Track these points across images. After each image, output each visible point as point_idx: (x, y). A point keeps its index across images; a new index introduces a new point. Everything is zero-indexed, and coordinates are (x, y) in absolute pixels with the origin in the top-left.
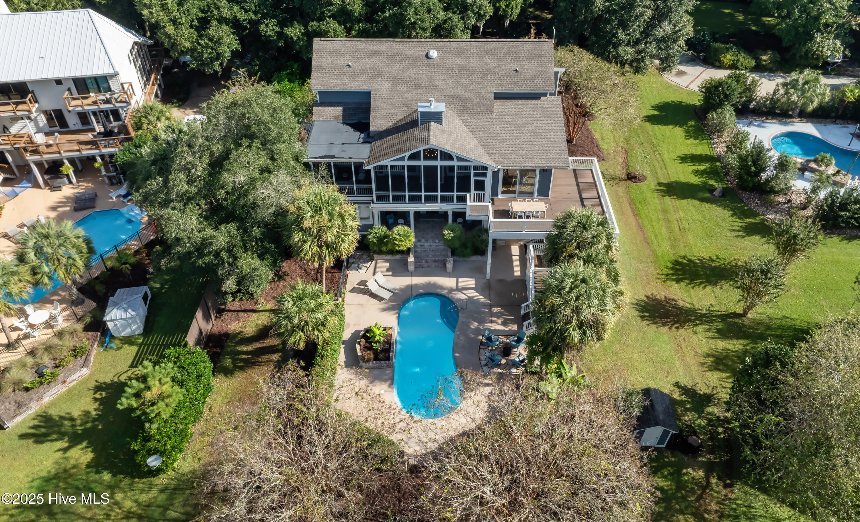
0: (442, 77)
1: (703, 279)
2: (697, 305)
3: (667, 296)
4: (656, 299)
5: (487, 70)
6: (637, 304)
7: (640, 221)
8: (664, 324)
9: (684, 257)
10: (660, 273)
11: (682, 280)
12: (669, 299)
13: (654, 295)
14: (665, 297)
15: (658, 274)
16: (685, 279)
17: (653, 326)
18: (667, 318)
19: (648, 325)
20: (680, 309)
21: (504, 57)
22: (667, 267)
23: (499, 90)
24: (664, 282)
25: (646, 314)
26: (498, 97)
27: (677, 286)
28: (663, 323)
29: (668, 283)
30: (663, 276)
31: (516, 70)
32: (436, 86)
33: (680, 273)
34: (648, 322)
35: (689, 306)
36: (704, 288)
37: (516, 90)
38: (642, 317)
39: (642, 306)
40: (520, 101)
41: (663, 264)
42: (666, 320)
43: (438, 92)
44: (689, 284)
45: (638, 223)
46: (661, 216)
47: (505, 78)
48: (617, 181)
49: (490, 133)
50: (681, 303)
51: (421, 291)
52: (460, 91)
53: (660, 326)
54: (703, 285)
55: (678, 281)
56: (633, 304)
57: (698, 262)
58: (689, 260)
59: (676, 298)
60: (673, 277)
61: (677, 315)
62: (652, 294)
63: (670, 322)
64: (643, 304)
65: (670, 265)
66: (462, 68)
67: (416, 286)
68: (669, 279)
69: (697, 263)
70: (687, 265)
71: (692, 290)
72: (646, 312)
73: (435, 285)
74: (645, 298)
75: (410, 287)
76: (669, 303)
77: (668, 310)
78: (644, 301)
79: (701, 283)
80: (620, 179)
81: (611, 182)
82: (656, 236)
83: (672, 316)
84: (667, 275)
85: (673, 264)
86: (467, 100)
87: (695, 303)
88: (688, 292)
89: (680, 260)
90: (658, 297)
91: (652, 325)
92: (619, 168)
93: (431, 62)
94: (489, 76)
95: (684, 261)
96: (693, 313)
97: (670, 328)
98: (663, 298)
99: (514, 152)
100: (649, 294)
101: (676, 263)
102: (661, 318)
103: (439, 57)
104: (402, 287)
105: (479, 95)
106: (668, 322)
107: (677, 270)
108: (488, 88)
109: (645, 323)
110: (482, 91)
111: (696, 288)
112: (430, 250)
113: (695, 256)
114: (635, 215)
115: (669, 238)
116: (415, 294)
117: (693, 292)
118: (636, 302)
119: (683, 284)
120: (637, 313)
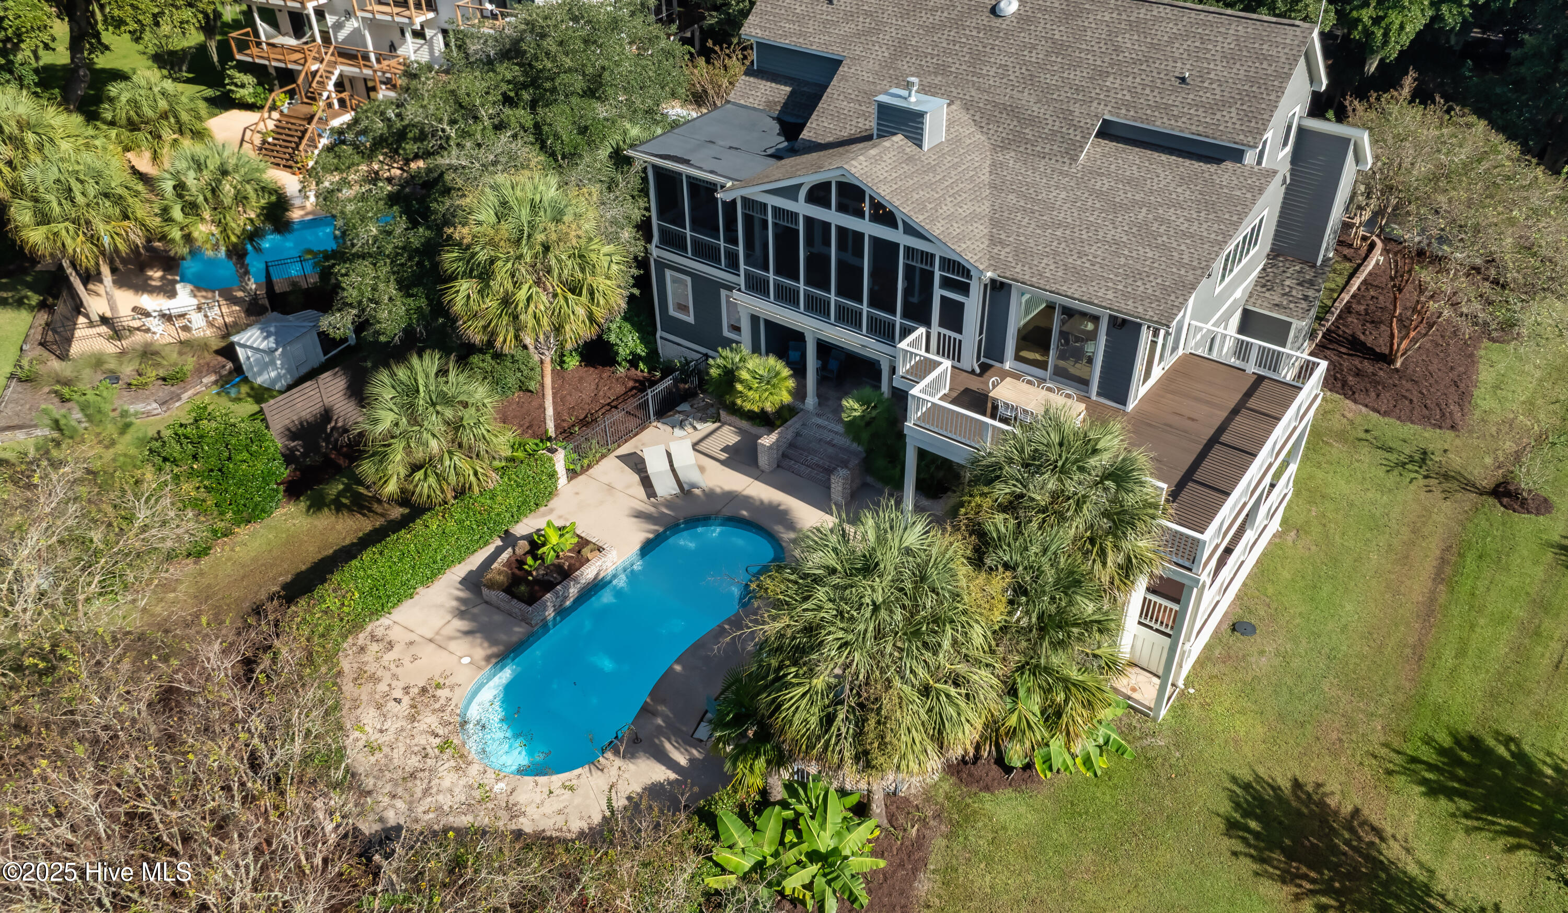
0: (1002, 59)
1: (1527, 823)
2: (1444, 882)
3: (1366, 812)
4: (1322, 804)
5: (1111, 65)
6: (1247, 787)
7: (1443, 598)
8: (1286, 878)
9: (1508, 740)
10: (1395, 745)
11: (1450, 794)
12: (1364, 823)
13: (1327, 789)
14: (1356, 812)
15: (1386, 745)
16: (1464, 795)
17: (1247, 866)
18: (1311, 867)
19: (1235, 854)
20: (1378, 865)
21: (1170, 42)
22: (1428, 741)
23: (1118, 115)
24: (1389, 773)
25: (1253, 824)
26: (1108, 132)
27: (1422, 801)
28: (1285, 871)
29: (1399, 781)
30: (1398, 759)
31: (1183, 80)
32: (980, 76)
33: (1461, 773)
34: (1240, 847)
35: (1413, 869)
36: (1511, 849)
37: (1161, 124)
38: (1232, 827)
39: (1258, 798)
40: (1164, 157)
41: (1424, 725)
42: (1304, 869)
43: (978, 89)
44: (1466, 815)
45: (1432, 600)
46: (1519, 612)
47: (1148, 91)
48: (1455, 485)
49: (1034, 201)
50: (1392, 851)
51: (745, 513)
52: (1028, 100)
53: (1271, 877)
54: (1512, 840)
55: (1433, 790)
56: (1234, 780)
57: (1549, 772)
58: (1521, 756)
59: (1389, 830)
60: (1430, 776)
61: (1354, 875)
62: (1319, 785)
63: (1313, 881)
64: (1268, 794)
65: (1445, 740)
66: (1058, 47)
67: (746, 501)
68: (1405, 771)
69: (1541, 773)
70: (1502, 763)
71: (1461, 835)
72: (1257, 818)
73: (782, 516)
74: (1285, 784)
75: (732, 497)
76: (1352, 830)
77: (1334, 850)
78: (1276, 789)
79: (1511, 832)
80: (1468, 486)
81: (1433, 482)
82: (1461, 653)
83: (1334, 868)
84: (1414, 760)
85: (1457, 742)
86: (1033, 121)
87: (1441, 874)
88: (1446, 830)
89: (1491, 742)
90: (1332, 802)
91: (1248, 861)
92: (1488, 460)
93: (996, 22)
94: (1111, 79)
95: (1502, 750)
96: (1413, 895)
97: (1297, 898)
98: (1346, 809)
99: (1056, 253)
100: (1309, 779)
101: (1474, 743)
102: (1290, 855)
103: (1018, 15)
104: (718, 490)
105: (1066, 116)
106: (1305, 877)
107: (1460, 762)
108: (1095, 104)
109: (1228, 843)
110: (1077, 109)
111: (1481, 839)
112: (829, 443)
113: (1549, 754)
114: (1439, 577)
115: (1500, 676)
116: (727, 512)
117: (1459, 842)
118: (1248, 777)
119: (1443, 803)
120: (1225, 807)
